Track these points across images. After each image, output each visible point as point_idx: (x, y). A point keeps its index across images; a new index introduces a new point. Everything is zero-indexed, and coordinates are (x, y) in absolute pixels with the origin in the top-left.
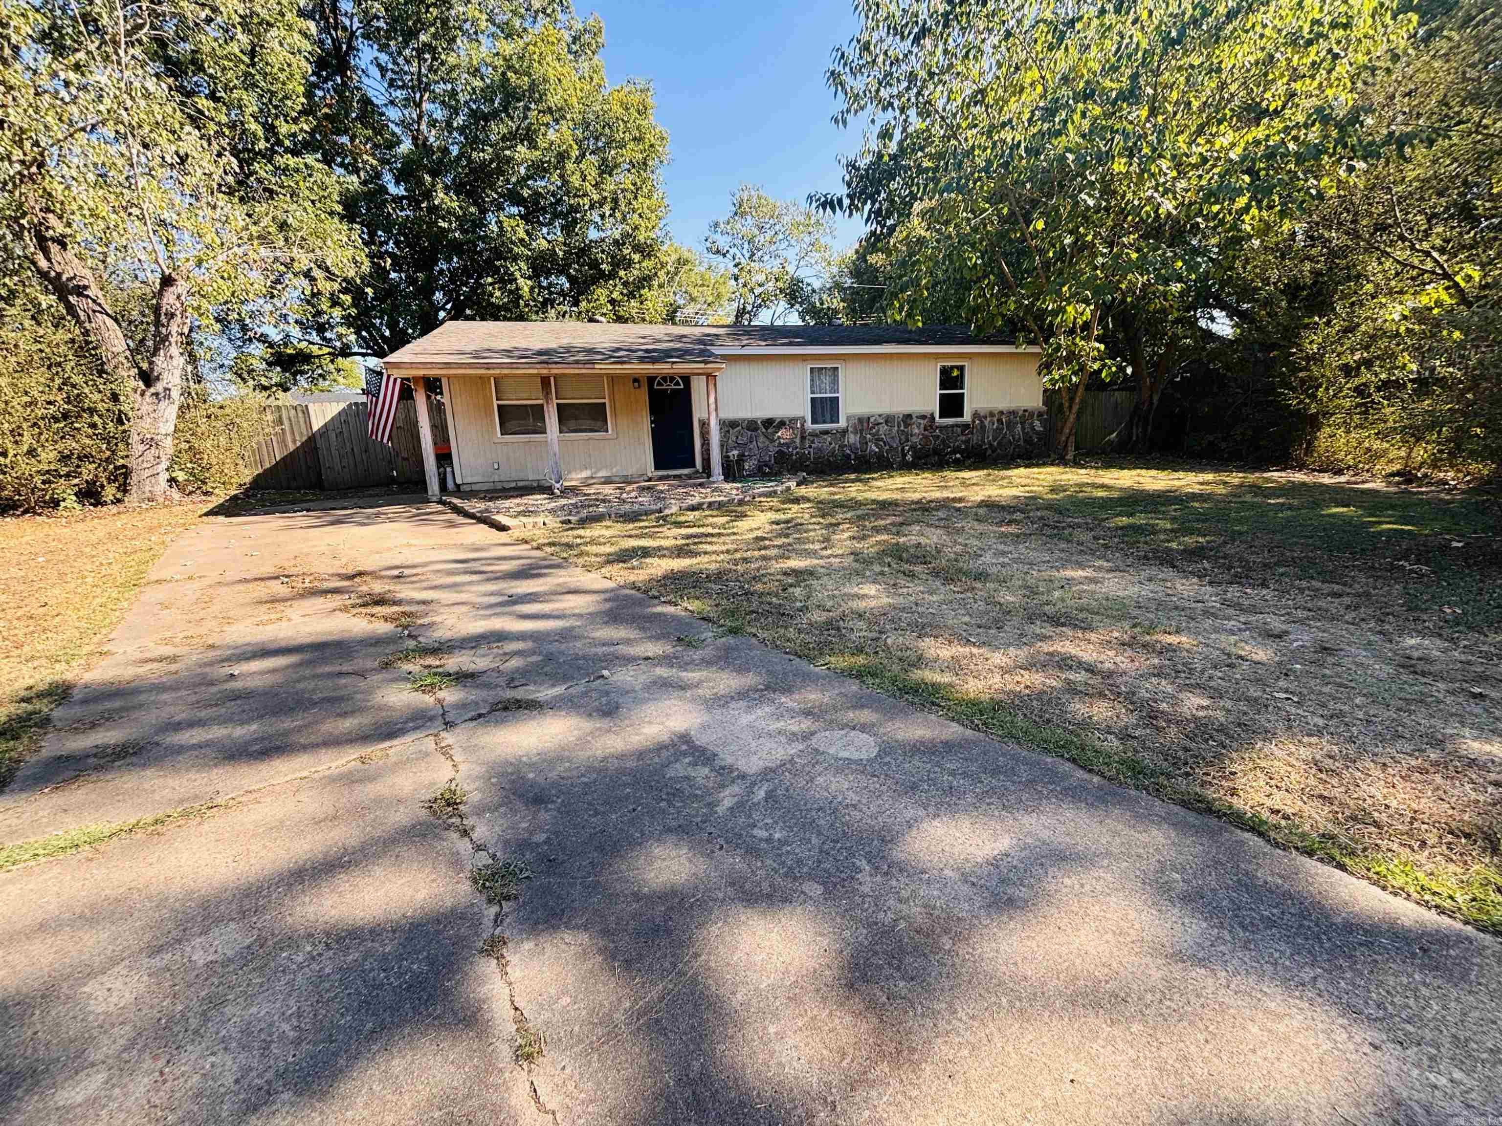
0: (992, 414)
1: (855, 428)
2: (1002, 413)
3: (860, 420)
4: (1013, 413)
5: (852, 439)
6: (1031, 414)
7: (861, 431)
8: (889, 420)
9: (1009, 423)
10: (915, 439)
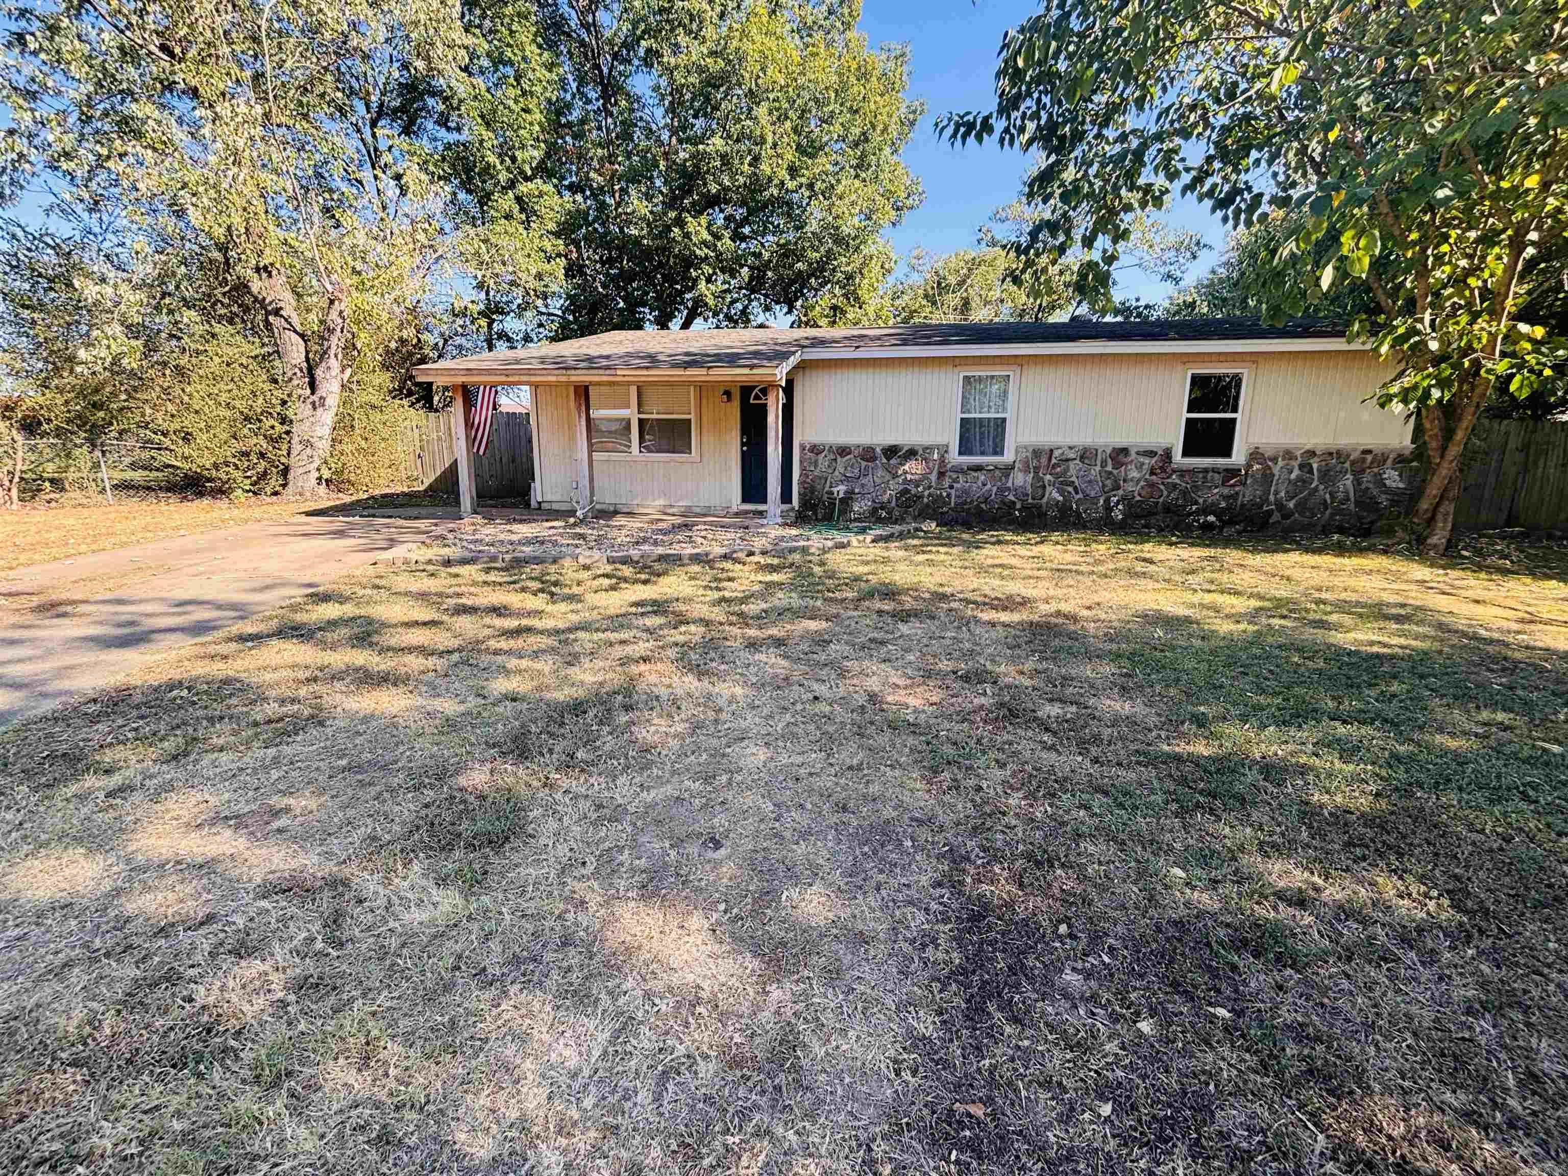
0: (1289, 454)
1: (1026, 463)
2: (1312, 453)
3: (1037, 453)
4: (1339, 455)
5: (1019, 479)
6: (1381, 459)
7: (1037, 469)
8: (1086, 455)
9: (1325, 475)
10: (1130, 487)
